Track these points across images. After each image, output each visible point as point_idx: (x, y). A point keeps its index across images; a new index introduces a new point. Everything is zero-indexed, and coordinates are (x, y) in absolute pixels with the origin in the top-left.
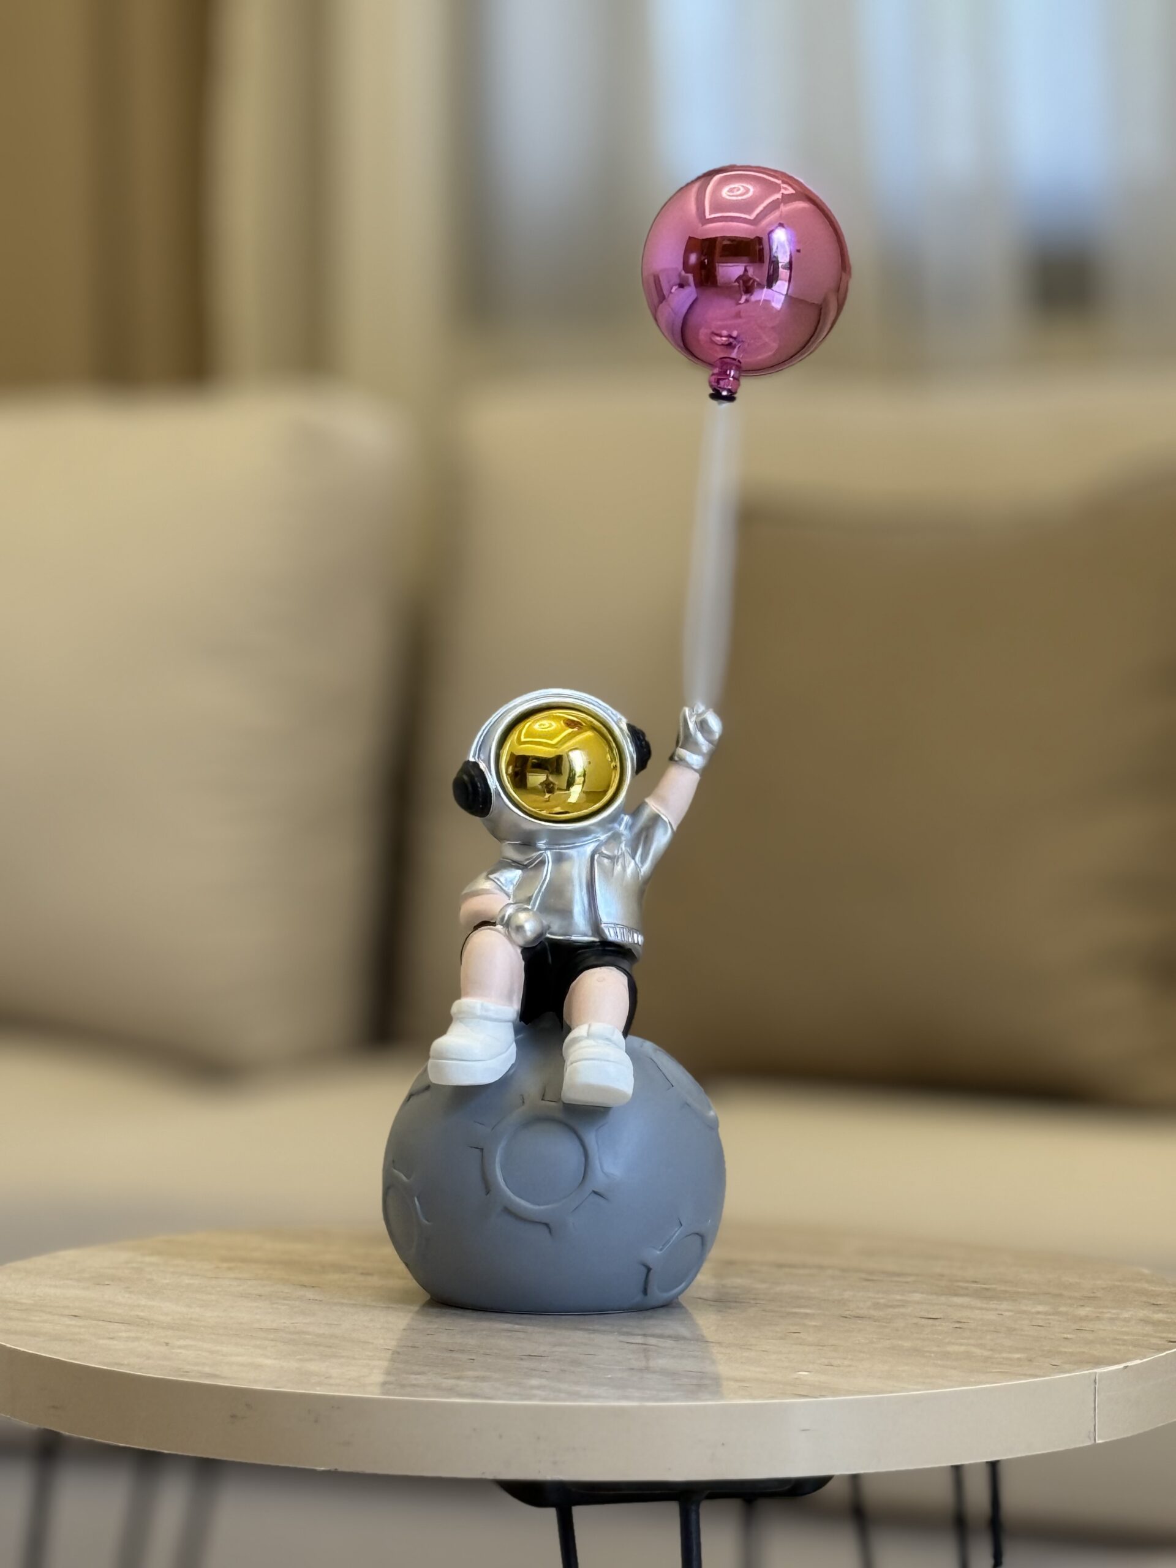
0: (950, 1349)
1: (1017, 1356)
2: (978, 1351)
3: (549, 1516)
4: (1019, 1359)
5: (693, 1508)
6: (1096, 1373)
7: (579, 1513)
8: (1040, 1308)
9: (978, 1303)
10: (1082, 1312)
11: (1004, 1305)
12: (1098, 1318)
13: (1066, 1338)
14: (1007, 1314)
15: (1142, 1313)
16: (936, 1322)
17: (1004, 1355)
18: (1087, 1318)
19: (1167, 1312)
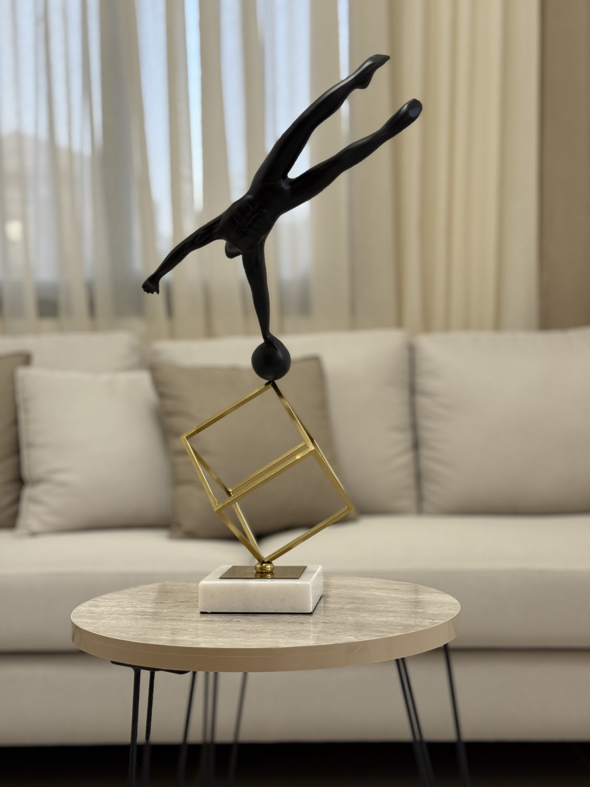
18: (115, 606)
19: (89, 610)
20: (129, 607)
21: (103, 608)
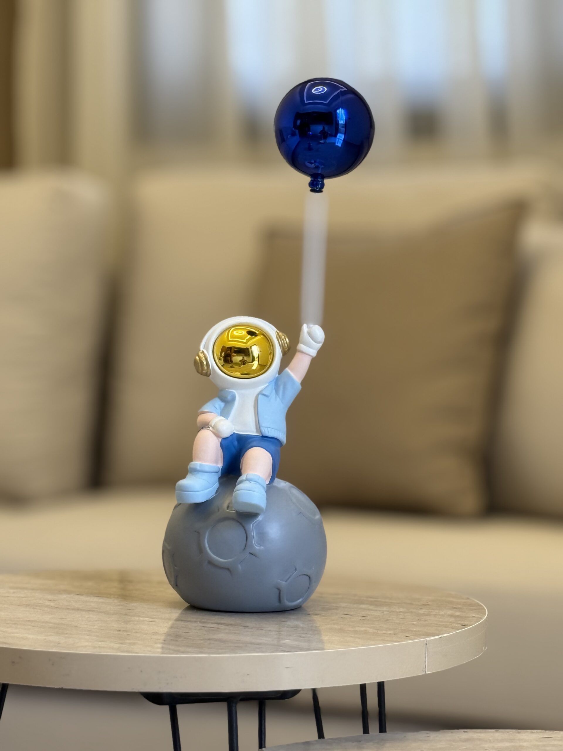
0: (357, 629)
1: (389, 632)
2: (371, 630)
3: (166, 709)
4: (390, 634)
5: (234, 705)
6: (426, 640)
7: (180, 708)
8: (401, 610)
9: (371, 607)
10: (421, 612)
11: (385, 609)
12: (428, 615)
13: (413, 624)
14: (385, 613)
15: (450, 612)
16: (351, 616)
17: (383, 632)
18: (423, 615)
19: (462, 612)
20: (400, 612)
21: (441, 613)
